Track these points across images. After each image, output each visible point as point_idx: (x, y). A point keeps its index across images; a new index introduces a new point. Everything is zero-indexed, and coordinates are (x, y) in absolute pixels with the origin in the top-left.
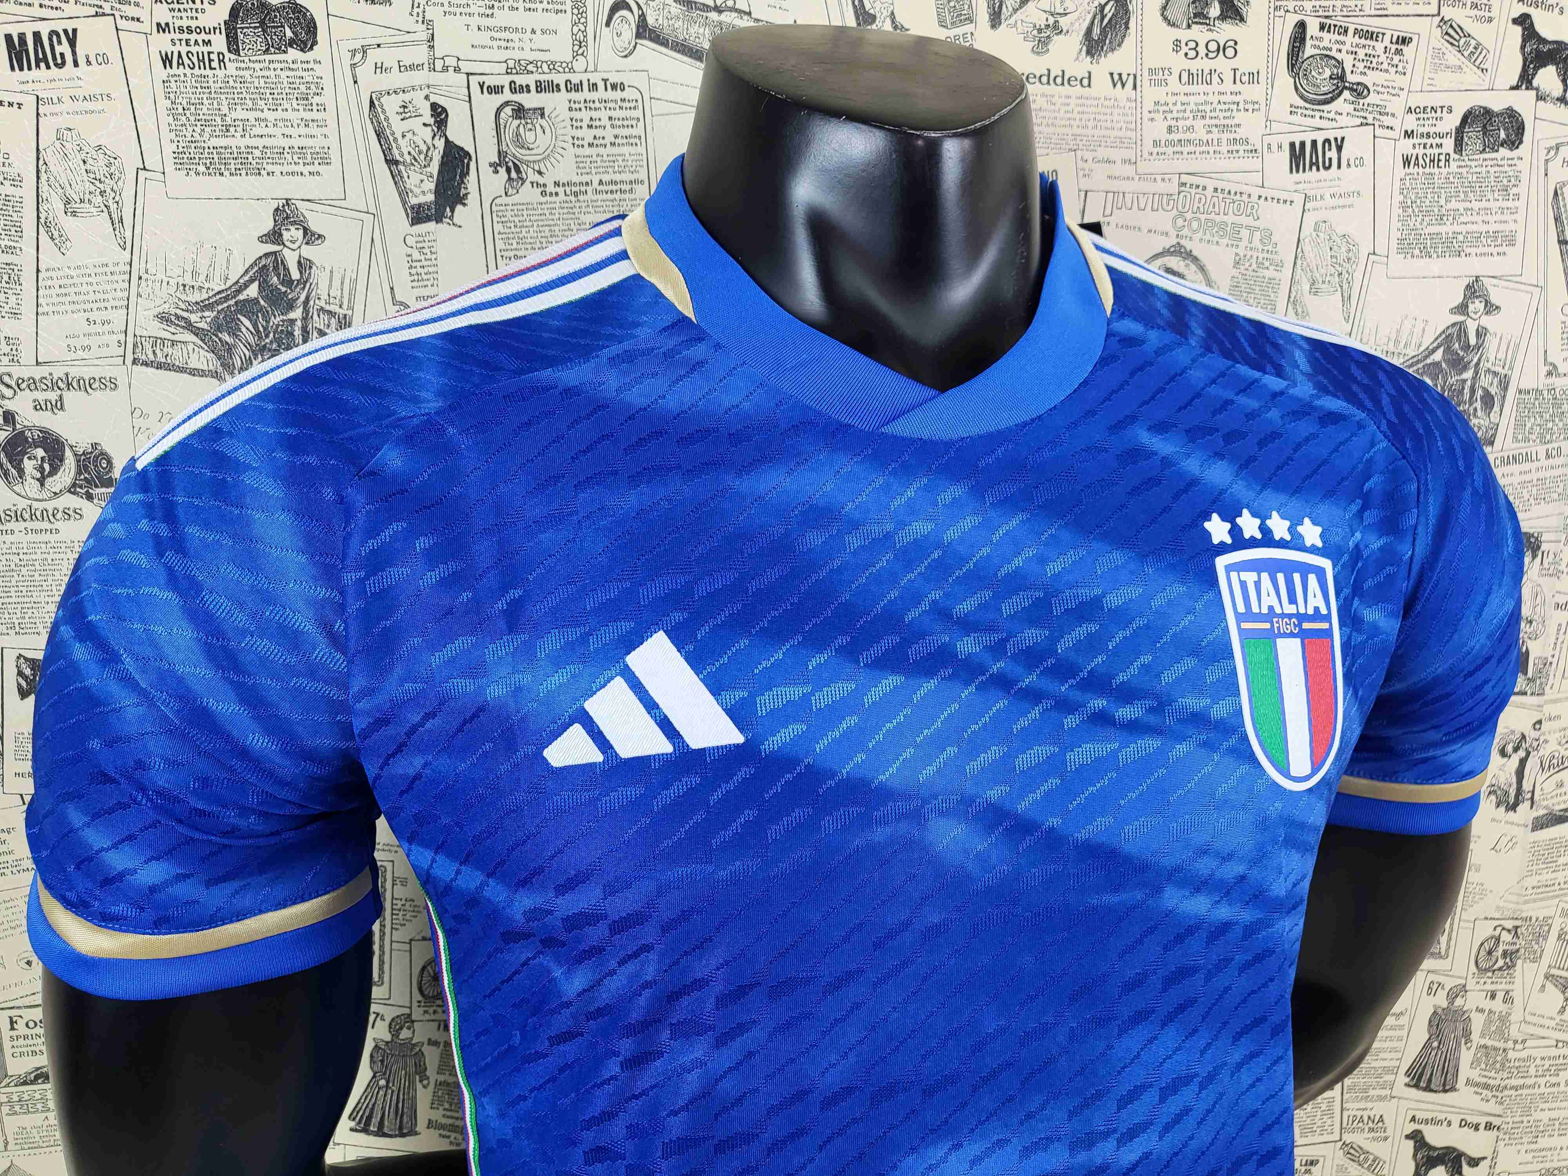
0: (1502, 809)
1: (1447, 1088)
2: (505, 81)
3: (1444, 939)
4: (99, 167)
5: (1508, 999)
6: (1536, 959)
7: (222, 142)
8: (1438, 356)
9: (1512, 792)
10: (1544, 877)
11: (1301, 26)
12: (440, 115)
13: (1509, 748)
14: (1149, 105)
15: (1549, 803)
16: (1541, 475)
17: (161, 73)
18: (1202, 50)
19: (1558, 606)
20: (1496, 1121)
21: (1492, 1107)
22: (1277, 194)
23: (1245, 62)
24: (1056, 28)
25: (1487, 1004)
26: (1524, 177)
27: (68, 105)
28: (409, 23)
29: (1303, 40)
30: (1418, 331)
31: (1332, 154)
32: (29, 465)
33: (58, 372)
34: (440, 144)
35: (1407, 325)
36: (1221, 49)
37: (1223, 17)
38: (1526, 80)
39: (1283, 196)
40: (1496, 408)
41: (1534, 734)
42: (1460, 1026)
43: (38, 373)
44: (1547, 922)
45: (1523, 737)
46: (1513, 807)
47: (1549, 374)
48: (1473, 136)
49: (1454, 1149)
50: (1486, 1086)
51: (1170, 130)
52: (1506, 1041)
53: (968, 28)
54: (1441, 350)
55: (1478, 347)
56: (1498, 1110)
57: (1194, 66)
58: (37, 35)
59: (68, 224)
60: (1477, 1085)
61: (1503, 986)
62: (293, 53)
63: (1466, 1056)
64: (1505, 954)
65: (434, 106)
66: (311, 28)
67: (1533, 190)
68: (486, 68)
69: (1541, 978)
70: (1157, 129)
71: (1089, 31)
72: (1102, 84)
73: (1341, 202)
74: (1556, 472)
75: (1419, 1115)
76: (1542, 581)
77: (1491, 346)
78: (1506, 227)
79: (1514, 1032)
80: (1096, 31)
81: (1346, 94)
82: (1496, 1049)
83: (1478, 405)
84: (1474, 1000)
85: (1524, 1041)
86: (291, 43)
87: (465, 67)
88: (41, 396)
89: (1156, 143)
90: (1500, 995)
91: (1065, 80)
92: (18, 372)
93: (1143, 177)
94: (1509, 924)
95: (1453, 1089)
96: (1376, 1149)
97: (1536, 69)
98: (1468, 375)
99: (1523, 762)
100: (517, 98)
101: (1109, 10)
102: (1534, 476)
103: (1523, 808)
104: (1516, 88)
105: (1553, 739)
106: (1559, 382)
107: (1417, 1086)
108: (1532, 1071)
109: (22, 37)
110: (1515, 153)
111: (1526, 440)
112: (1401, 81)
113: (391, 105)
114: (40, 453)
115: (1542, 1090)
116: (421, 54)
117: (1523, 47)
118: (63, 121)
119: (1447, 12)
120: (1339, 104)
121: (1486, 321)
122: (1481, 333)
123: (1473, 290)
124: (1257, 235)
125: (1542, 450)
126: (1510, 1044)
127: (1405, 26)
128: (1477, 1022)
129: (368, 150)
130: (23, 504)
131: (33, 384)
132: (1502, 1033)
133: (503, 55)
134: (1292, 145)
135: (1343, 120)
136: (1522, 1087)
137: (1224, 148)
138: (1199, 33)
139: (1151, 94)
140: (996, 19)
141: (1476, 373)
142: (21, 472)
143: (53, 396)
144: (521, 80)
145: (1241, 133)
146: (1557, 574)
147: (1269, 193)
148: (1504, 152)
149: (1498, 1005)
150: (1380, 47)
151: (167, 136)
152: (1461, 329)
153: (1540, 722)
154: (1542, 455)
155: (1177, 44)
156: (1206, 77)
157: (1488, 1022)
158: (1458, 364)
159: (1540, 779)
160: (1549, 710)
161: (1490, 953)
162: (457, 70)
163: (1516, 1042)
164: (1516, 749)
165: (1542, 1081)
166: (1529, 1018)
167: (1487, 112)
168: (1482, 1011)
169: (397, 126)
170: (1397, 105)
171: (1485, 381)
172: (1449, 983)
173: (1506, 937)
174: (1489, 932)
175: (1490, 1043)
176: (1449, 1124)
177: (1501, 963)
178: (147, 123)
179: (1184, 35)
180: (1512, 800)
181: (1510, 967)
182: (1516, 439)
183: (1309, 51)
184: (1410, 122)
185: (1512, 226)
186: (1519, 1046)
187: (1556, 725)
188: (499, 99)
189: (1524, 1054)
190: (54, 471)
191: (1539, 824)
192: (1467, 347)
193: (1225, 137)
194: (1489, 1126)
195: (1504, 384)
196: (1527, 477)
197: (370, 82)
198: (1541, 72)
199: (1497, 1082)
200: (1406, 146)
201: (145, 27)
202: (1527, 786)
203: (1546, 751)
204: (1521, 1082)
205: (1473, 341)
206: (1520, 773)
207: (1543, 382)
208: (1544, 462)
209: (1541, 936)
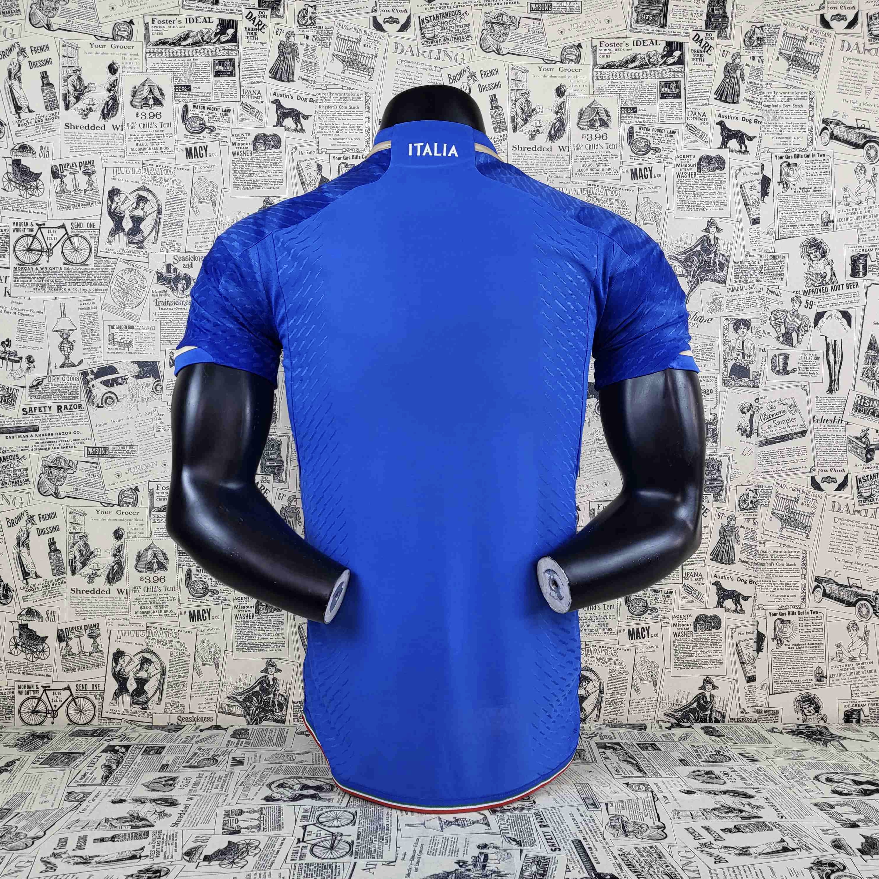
0: (744, 437)
1: (730, 562)
2: (342, 156)
3: (723, 494)
4: (210, 188)
5: (755, 523)
6: (767, 505)
7: (249, 179)
8: (699, 248)
9: (749, 430)
10: (767, 468)
11: (632, 128)
12: (320, 168)
13: (745, 410)
14: (574, 157)
15: (766, 434)
16: (747, 296)
17: (232, 158)
18: (594, 137)
19: (760, 350)
20: (754, 580)
21: (752, 573)
22: (627, 188)
23: (611, 141)
24: (538, 132)
25: (746, 525)
26: (727, 180)
27: (203, 169)
28: (311, 138)
29: (633, 133)
30: (689, 238)
31: (648, 173)
32: (180, 286)
33: (192, 255)
34: (319, 177)
35: (685, 236)
36: (601, 137)
37: (601, 126)
38: (724, 145)
39: (629, 188)
40: (725, 269)
41: (756, 404)
42: (734, 534)
43: (185, 255)
44: (769, 488)
45: (751, 405)
46: (749, 436)
47: (747, 255)
48: (704, 166)
49: (736, 592)
50: (748, 563)
51: (583, 165)
52: (756, 542)
53: (504, 133)
54: (699, 247)
55: (715, 245)
56: (755, 574)
57: (591, 143)
58: (195, 148)
59: (200, 206)
60: (744, 562)
61: (752, 517)
62: (273, 150)
63: (738, 548)
64: (752, 502)
65: (318, 165)
66: (280, 142)
67: (732, 184)
68: (335, 152)
69: (769, 515)
70: (578, 165)
71: (550, 132)
72: (556, 150)
73: (653, 190)
74: (754, 295)
75: (718, 574)
76: (752, 339)
77: (720, 244)
78: (722, 199)
79: (759, 538)
80: (553, 132)
81: (652, 151)
82: (752, 546)
83: (718, 267)
84: (739, 522)
85: (764, 543)
86: (273, 147)
87: (328, 152)
88: (185, 263)
89: (578, 170)
90: (751, 521)
91: (542, 149)
92: (179, 255)
93: (573, 182)
94: (753, 488)
95: (733, 563)
96: (699, 588)
97: (728, 141)
98: (712, 255)
99: (752, 416)
100: (346, 161)
101: (557, 125)
102: (745, 296)
103: (754, 436)
104: (720, 148)
105: (765, 406)
106: (751, 259)
107: (716, 560)
108: (770, 557)
109: (191, 149)
110: (722, 172)
111: (740, 282)
112: (673, 146)
113: (304, 165)
114: (184, 282)
115: (775, 566)
116: (314, 148)
117: (721, 133)
118: (200, 174)
119: (689, 122)
120: (649, 155)
121: (717, 235)
122: (716, 239)
123: (711, 223)
124: (620, 203)
125: (747, 286)
126: (758, 544)
127: (673, 127)
128: (742, 533)
129: (295, 179)
130: (177, 299)
131: (184, 259)
132: (752, 538)
133: (342, 147)
134: (632, 170)
135: (651, 161)
136: (766, 564)
137: (605, 172)
138: (592, 132)
139: (575, 153)
140: (515, 129)
141: (715, 255)
142: (177, 288)
143: (189, 263)
144: (347, 155)
145: (611, 166)
146: (759, 337)
147: (624, 188)
148: (718, 171)
149: (750, 525)
150: (663, 135)
151: (232, 177)
152: (707, 238)
153: (758, 399)
154: (747, 288)
155: (584, 136)
156: (597, 147)
157: (747, 533)
158: (708, 252)
159: (760, 424)
160: (762, 394)
161: (745, 501)
162: (326, 153)
163: (760, 543)
164: (748, 410)
165: (775, 562)
166: (765, 532)
167: (709, 157)
168: (743, 527)
169: (306, 171)
170: (672, 155)
171: (719, 258)
172: (728, 514)
173: (751, 494)
174: (744, 491)
175: (748, 543)
176: (732, 579)
177: (750, 506)
178: (226, 173)
179: (586, 132)
180: (748, 433)
181: (755, 508)
182: (735, 281)
183: (635, 137)
184: (678, 161)
185: (725, 199)
186: (762, 545)
187: (765, 400)
188: (339, 162)
189: (765, 549)
190: (187, 288)
191: (762, 444)
192: (710, 245)
193: (605, 167)
194: (751, 582)
195: (728, 259)
196: (742, 297)
197: (297, 157)
198: (730, 142)
199: (753, 561)
200: (678, 170)
201: (228, 144)
202: (755, 427)
203: (761, 412)
204: (764, 562)
205: (713, 242)
206: (751, 420)
207: (744, 259)
208: (748, 291)
209: (767, 494)
